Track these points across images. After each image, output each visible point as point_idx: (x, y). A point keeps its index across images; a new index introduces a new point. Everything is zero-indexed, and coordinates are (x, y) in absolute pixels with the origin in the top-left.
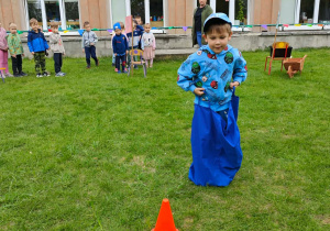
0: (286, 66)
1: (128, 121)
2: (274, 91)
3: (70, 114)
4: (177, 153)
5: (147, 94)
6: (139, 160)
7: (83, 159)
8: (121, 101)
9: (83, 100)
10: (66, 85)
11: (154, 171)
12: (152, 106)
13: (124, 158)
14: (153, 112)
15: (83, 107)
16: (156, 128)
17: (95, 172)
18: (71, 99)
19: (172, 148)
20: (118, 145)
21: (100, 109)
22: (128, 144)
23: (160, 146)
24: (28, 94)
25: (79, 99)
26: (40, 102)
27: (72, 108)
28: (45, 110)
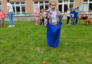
0: (86, 22)
1: (36, 37)
3: (18, 35)
5: (43, 30)
6: (38, 49)
7: (19, 48)
8: (34, 32)
9: (23, 31)
10: (19, 27)
11: (43, 52)
12: (44, 33)
13: (33, 48)
14: (44, 34)
15: (23, 33)
16: (45, 39)
17: (22, 52)
18: (20, 31)
20: (31, 44)
21: (28, 34)
22: (35, 44)
24: (7, 30)
25: (22, 31)
26: (10, 32)
27: (19, 33)
28: (11, 34)
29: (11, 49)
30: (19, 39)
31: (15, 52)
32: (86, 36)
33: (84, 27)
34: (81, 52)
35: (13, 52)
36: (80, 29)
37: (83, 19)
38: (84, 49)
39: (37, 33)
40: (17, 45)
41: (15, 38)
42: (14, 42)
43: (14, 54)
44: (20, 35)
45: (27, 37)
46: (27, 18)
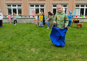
0: (78, 25)
1: (31, 38)
2: (75, 32)
3: (14, 36)
4: (46, 48)
5: (38, 32)
6: (33, 50)
7: (15, 49)
8: (30, 33)
9: (19, 33)
10: (15, 29)
11: (37, 53)
12: (39, 35)
13: (28, 49)
15: (19, 34)
16: (40, 40)
17: (18, 53)
18: (16, 32)
19: (44, 46)
20: (27, 45)
21: (24, 35)
22: (30, 45)
23: (40, 45)
24: (4, 31)
25: (18, 32)
26: (6, 33)
27: (15, 35)
28: (7, 35)
29: (7, 50)
30: (15, 40)
31: (11, 52)
32: (78, 39)
33: (76, 29)
34: (73, 53)
35: (9, 52)
36: (72, 32)
37: (75, 23)
38: (76, 51)
39: (33, 34)
40: (13, 45)
41: (11, 39)
42: (9, 43)
43: (9, 55)
44: (16, 36)
45: (22, 38)
46: (23, 20)
